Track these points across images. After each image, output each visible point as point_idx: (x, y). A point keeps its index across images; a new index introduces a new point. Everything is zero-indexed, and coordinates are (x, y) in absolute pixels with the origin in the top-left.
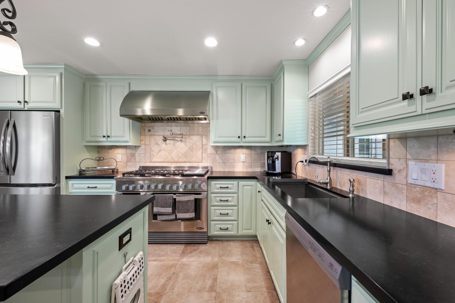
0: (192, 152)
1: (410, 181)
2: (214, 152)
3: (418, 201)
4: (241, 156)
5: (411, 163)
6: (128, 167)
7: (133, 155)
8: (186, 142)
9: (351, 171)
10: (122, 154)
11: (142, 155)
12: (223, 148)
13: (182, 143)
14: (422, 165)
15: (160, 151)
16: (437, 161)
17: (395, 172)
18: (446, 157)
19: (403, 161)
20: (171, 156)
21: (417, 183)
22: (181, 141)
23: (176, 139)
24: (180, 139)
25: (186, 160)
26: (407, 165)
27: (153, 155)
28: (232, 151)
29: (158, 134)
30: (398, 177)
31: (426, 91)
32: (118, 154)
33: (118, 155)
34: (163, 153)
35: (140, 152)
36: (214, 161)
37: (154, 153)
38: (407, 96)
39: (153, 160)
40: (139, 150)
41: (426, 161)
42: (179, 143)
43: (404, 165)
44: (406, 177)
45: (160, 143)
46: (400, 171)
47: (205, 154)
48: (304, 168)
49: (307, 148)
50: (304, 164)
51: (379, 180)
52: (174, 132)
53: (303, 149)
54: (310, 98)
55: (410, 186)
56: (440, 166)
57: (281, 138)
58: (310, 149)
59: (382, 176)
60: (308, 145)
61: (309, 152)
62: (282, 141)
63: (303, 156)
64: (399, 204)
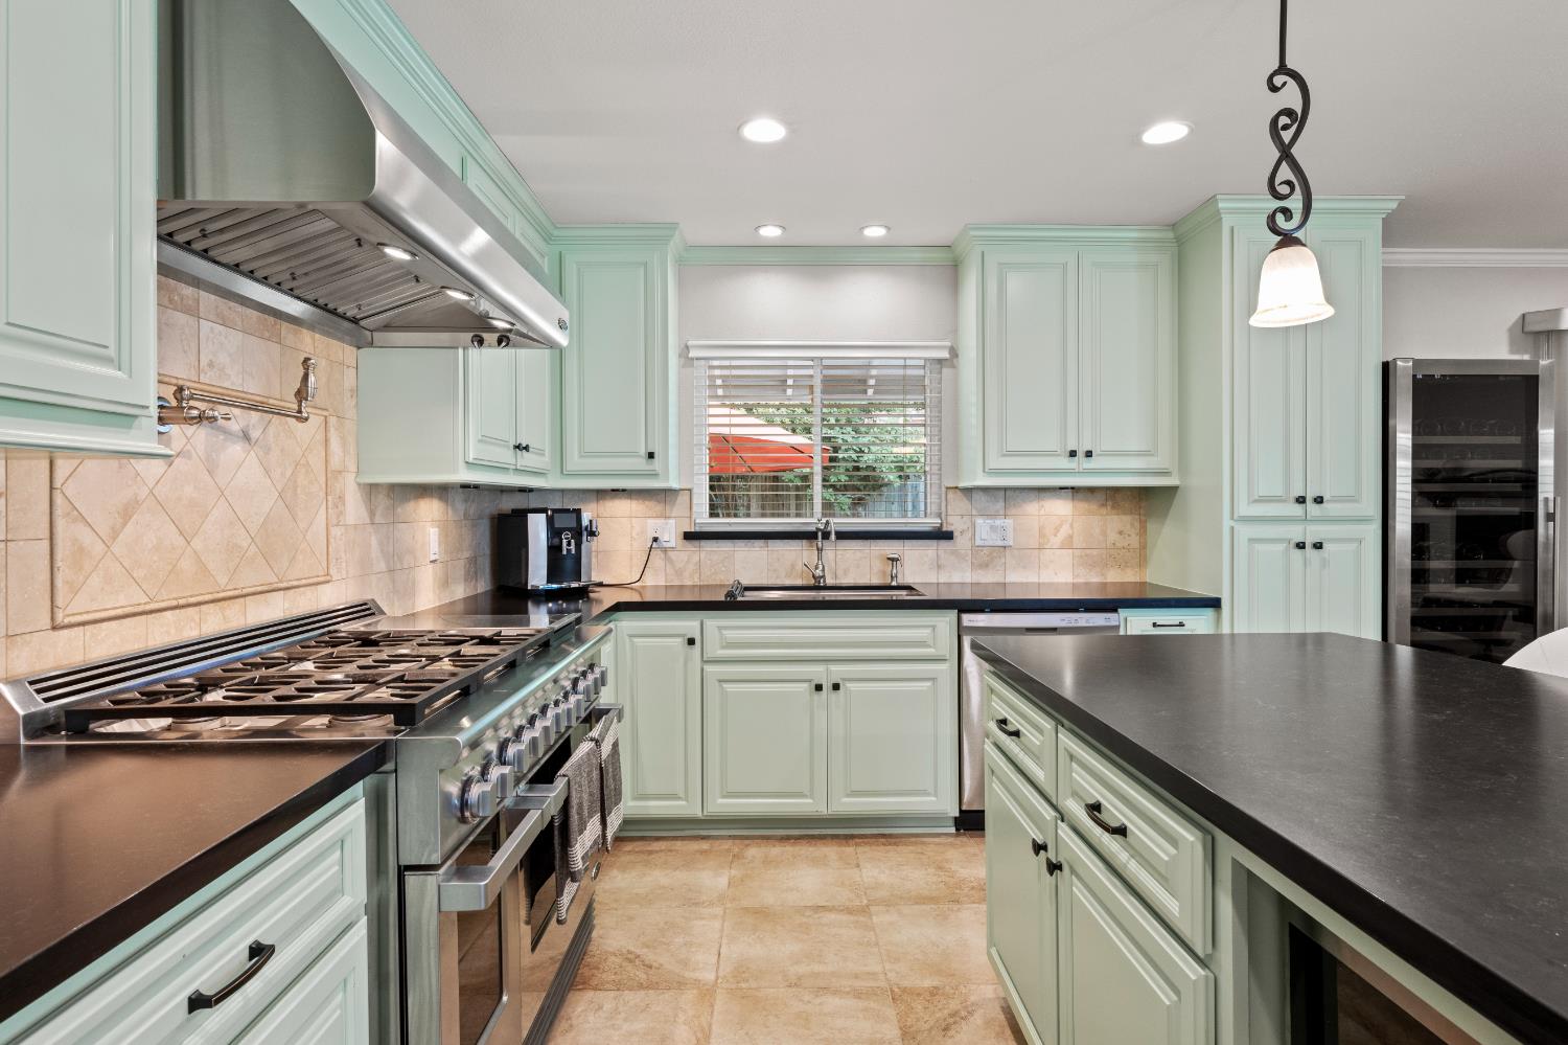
0: (293, 518)
1: (978, 542)
2: (364, 515)
3: (985, 566)
4: (429, 532)
5: (979, 521)
8: (265, 446)
12: (387, 495)
13: (248, 453)
14: (991, 521)
16: (1005, 516)
17: (956, 534)
18: (1013, 511)
19: (968, 518)
20: (196, 553)
21: (987, 543)
22: (245, 432)
26: (974, 525)
30: (961, 541)
34: (145, 534)
39: (79, 603)
41: (996, 516)
43: (969, 522)
44: (973, 539)
46: (963, 533)
47: (338, 532)
48: (657, 559)
49: (683, 498)
50: (665, 545)
51: (929, 549)
52: (211, 365)
53: (647, 503)
54: (692, 359)
55: (976, 549)
56: (1009, 522)
57: (657, 463)
58: (695, 501)
59: (934, 543)
60: (690, 490)
61: (695, 509)
62: (655, 475)
63: (650, 522)
64: (961, 578)
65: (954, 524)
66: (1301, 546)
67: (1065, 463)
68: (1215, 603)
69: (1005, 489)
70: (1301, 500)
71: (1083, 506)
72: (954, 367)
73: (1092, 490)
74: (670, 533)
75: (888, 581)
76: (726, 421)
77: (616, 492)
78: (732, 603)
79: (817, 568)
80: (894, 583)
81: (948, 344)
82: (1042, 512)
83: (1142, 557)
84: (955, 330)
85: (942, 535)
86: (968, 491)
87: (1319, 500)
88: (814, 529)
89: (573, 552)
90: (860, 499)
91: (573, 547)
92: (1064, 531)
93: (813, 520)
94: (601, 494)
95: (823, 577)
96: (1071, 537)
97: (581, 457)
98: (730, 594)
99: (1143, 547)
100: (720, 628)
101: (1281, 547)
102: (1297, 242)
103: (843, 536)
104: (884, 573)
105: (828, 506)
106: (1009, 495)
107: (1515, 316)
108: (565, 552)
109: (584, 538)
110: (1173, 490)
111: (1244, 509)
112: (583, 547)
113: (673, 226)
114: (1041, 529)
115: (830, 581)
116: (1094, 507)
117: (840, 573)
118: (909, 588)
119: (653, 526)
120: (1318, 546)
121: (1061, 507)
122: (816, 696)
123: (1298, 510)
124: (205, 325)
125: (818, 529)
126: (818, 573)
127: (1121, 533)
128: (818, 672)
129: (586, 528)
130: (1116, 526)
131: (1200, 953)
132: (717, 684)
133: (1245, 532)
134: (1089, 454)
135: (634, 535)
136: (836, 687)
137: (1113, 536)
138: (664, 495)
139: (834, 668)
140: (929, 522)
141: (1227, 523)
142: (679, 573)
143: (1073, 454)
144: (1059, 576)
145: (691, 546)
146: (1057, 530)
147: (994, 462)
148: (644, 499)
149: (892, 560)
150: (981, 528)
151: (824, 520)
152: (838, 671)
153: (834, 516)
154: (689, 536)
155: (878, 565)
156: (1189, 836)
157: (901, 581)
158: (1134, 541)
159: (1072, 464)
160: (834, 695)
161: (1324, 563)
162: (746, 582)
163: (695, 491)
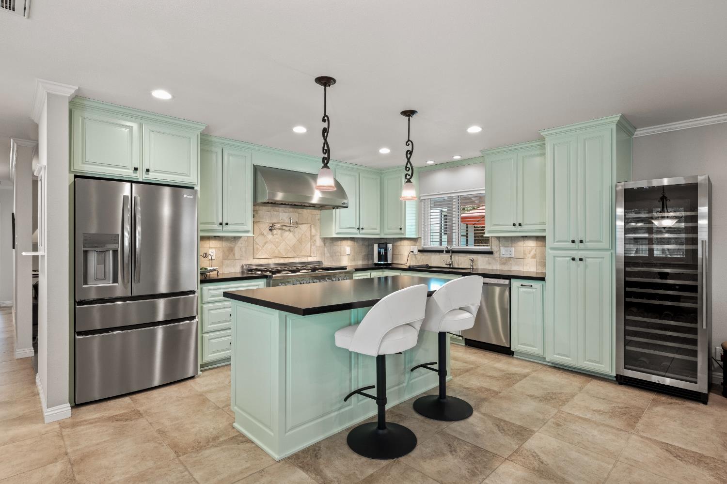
0: (301, 244)
1: (502, 256)
2: (322, 244)
3: (504, 264)
4: (347, 248)
5: (502, 248)
6: (224, 267)
7: (231, 250)
8: (295, 232)
9: (467, 254)
10: (215, 248)
11: (244, 250)
12: (331, 240)
13: (291, 234)
14: (506, 248)
15: (265, 243)
16: (511, 247)
17: (494, 252)
18: (514, 245)
19: (498, 247)
20: (278, 250)
21: (505, 256)
22: (289, 230)
23: (284, 228)
24: (289, 228)
25: (295, 255)
26: (500, 250)
27: (258, 249)
28: (339, 243)
29: (263, 221)
30: (496, 255)
31: (520, 225)
32: (210, 248)
33: (210, 250)
34: (269, 246)
35: (241, 245)
36: (323, 254)
37: (259, 247)
38: (514, 225)
39: (257, 256)
40: (239, 242)
41: (508, 247)
42: (287, 233)
43: (498, 249)
44: (500, 254)
45: (265, 234)
46: (497, 252)
47: (314, 247)
48: (413, 257)
49: (419, 240)
50: (415, 253)
51: (486, 257)
52: (282, 219)
54: (422, 200)
56: (512, 249)
57: (402, 231)
58: (423, 241)
59: (487, 255)
60: (421, 238)
62: (402, 234)
63: (412, 247)
64: (496, 267)
65: (494, 249)
66: (574, 259)
67: (513, 228)
68: (544, 279)
69: (511, 237)
70: (574, 241)
74: (416, 250)
75: (470, 267)
79: (450, 262)
82: (525, 245)
85: (490, 253)
86: (499, 238)
87: (581, 241)
91: (384, 253)
92: (533, 253)
94: (392, 240)
95: (451, 264)
96: (536, 254)
101: (566, 260)
106: (513, 240)
111: (551, 246)
112: (387, 253)
114: (524, 251)
115: (456, 266)
117: (459, 264)
120: (581, 259)
121: (531, 243)
123: (574, 245)
124: (280, 214)
133: (553, 254)
138: (415, 239)
140: (488, 249)
141: (547, 250)
142: (418, 261)
144: (531, 269)
145: (420, 254)
146: (530, 252)
147: (490, 228)
148: (411, 240)
149: (471, 260)
150: (503, 251)
154: (420, 251)
159: (516, 228)
161: (586, 267)
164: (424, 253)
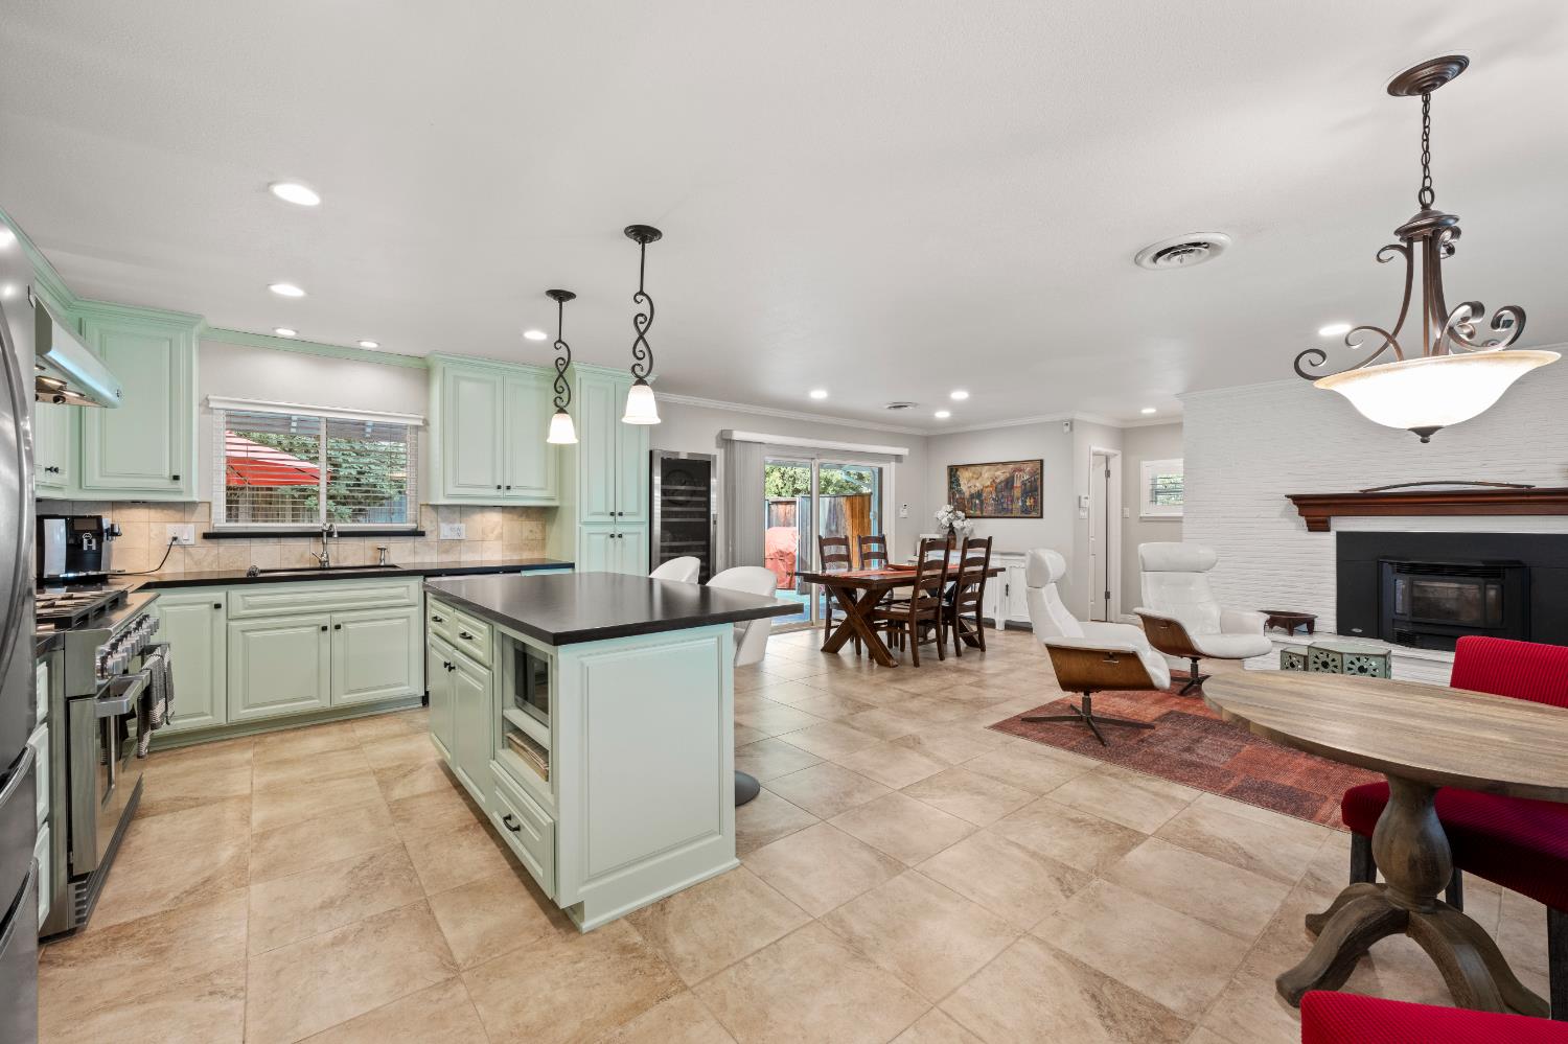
1: (442, 538)
3: (447, 552)
5: (443, 525)
9: (362, 539)
14: (450, 525)
16: (460, 522)
17: (427, 533)
18: (465, 519)
19: (435, 524)
21: (448, 538)
26: (439, 527)
30: (430, 537)
41: (454, 522)
43: (435, 526)
44: (438, 535)
46: (431, 532)
48: (176, 553)
49: (202, 510)
50: (184, 543)
51: (409, 542)
53: (165, 512)
54: (212, 408)
55: (441, 542)
56: (463, 526)
57: (181, 484)
58: (213, 511)
59: (412, 538)
60: (210, 503)
61: (213, 516)
62: (180, 492)
63: (170, 526)
64: (430, 559)
65: (426, 526)
66: (612, 536)
67: (495, 492)
68: (572, 566)
69: (460, 506)
70: (612, 514)
71: (508, 516)
72: (426, 430)
73: (514, 507)
74: (190, 532)
75: (378, 563)
76: (244, 448)
77: (135, 504)
78: (253, 579)
79: (322, 556)
80: (382, 564)
81: (422, 417)
82: (484, 519)
83: (543, 543)
84: (427, 409)
85: (417, 533)
86: (436, 507)
87: (621, 514)
88: (320, 530)
89: (94, 548)
90: (360, 510)
91: (94, 546)
92: (498, 530)
93: (319, 524)
94: (116, 505)
95: (328, 561)
96: (502, 533)
97: (102, 476)
98: (250, 573)
99: (544, 539)
100: (243, 596)
101: (603, 537)
102: (565, 412)
103: (342, 534)
104: (376, 559)
105: (330, 515)
106: (463, 510)
107: (718, 432)
108: (85, 548)
109: (105, 538)
110: (556, 508)
111: (585, 519)
112: (104, 544)
113: (200, 317)
114: (483, 528)
115: (332, 564)
116: (515, 517)
117: (341, 558)
118: (394, 567)
119: (172, 529)
120: (620, 536)
121: (495, 519)
122: (322, 634)
123: (611, 519)
125: (324, 530)
126: (324, 559)
127: (531, 531)
128: (324, 619)
129: (107, 530)
130: (528, 527)
131: (488, 665)
132: (240, 634)
133: (586, 529)
134: (508, 488)
135: (152, 535)
136: (338, 627)
137: (526, 533)
138: (185, 507)
139: (335, 616)
140: (409, 526)
141: (578, 525)
142: (198, 563)
143: (499, 487)
144: (494, 556)
145: (209, 544)
146: (493, 529)
147: (451, 490)
148: (163, 509)
149: (381, 549)
150: (445, 530)
151: (328, 525)
152: (338, 618)
153: (334, 521)
154: (207, 536)
155: (370, 553)
156: (484, 627)
157: (387, 563)
158: (539, 536)
159: (499, 493)
160: (336, 633)
161: (623, 544)
162: (261, 567)
163: (214, 504)
164: (222, 541)
